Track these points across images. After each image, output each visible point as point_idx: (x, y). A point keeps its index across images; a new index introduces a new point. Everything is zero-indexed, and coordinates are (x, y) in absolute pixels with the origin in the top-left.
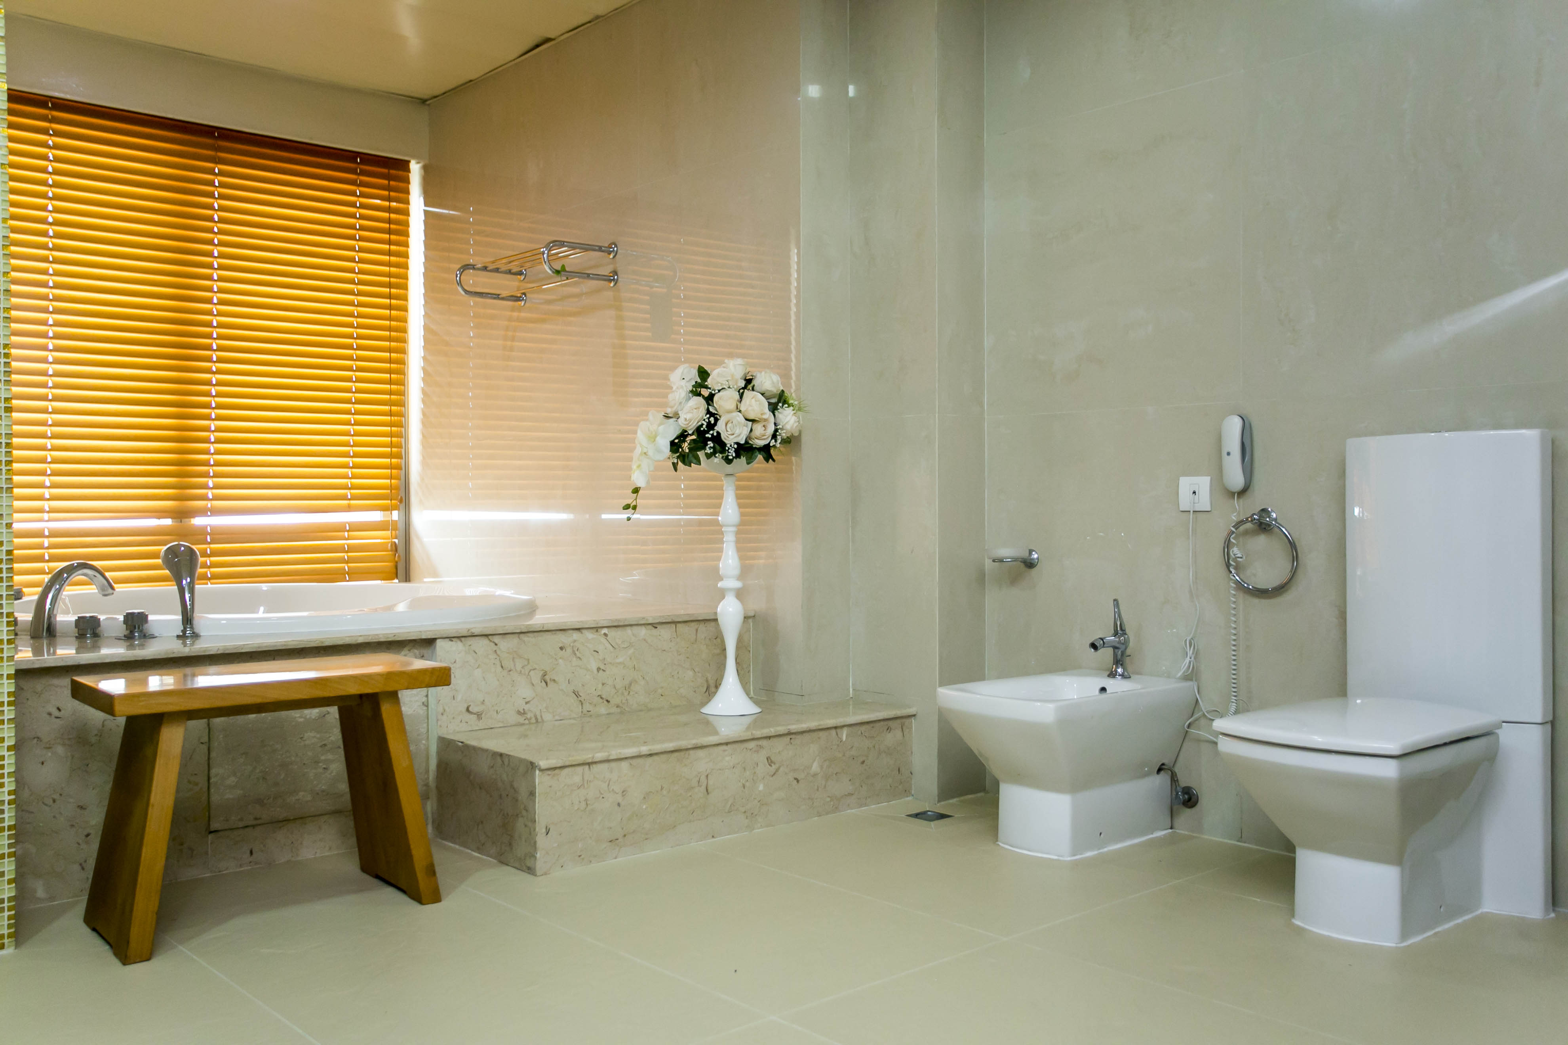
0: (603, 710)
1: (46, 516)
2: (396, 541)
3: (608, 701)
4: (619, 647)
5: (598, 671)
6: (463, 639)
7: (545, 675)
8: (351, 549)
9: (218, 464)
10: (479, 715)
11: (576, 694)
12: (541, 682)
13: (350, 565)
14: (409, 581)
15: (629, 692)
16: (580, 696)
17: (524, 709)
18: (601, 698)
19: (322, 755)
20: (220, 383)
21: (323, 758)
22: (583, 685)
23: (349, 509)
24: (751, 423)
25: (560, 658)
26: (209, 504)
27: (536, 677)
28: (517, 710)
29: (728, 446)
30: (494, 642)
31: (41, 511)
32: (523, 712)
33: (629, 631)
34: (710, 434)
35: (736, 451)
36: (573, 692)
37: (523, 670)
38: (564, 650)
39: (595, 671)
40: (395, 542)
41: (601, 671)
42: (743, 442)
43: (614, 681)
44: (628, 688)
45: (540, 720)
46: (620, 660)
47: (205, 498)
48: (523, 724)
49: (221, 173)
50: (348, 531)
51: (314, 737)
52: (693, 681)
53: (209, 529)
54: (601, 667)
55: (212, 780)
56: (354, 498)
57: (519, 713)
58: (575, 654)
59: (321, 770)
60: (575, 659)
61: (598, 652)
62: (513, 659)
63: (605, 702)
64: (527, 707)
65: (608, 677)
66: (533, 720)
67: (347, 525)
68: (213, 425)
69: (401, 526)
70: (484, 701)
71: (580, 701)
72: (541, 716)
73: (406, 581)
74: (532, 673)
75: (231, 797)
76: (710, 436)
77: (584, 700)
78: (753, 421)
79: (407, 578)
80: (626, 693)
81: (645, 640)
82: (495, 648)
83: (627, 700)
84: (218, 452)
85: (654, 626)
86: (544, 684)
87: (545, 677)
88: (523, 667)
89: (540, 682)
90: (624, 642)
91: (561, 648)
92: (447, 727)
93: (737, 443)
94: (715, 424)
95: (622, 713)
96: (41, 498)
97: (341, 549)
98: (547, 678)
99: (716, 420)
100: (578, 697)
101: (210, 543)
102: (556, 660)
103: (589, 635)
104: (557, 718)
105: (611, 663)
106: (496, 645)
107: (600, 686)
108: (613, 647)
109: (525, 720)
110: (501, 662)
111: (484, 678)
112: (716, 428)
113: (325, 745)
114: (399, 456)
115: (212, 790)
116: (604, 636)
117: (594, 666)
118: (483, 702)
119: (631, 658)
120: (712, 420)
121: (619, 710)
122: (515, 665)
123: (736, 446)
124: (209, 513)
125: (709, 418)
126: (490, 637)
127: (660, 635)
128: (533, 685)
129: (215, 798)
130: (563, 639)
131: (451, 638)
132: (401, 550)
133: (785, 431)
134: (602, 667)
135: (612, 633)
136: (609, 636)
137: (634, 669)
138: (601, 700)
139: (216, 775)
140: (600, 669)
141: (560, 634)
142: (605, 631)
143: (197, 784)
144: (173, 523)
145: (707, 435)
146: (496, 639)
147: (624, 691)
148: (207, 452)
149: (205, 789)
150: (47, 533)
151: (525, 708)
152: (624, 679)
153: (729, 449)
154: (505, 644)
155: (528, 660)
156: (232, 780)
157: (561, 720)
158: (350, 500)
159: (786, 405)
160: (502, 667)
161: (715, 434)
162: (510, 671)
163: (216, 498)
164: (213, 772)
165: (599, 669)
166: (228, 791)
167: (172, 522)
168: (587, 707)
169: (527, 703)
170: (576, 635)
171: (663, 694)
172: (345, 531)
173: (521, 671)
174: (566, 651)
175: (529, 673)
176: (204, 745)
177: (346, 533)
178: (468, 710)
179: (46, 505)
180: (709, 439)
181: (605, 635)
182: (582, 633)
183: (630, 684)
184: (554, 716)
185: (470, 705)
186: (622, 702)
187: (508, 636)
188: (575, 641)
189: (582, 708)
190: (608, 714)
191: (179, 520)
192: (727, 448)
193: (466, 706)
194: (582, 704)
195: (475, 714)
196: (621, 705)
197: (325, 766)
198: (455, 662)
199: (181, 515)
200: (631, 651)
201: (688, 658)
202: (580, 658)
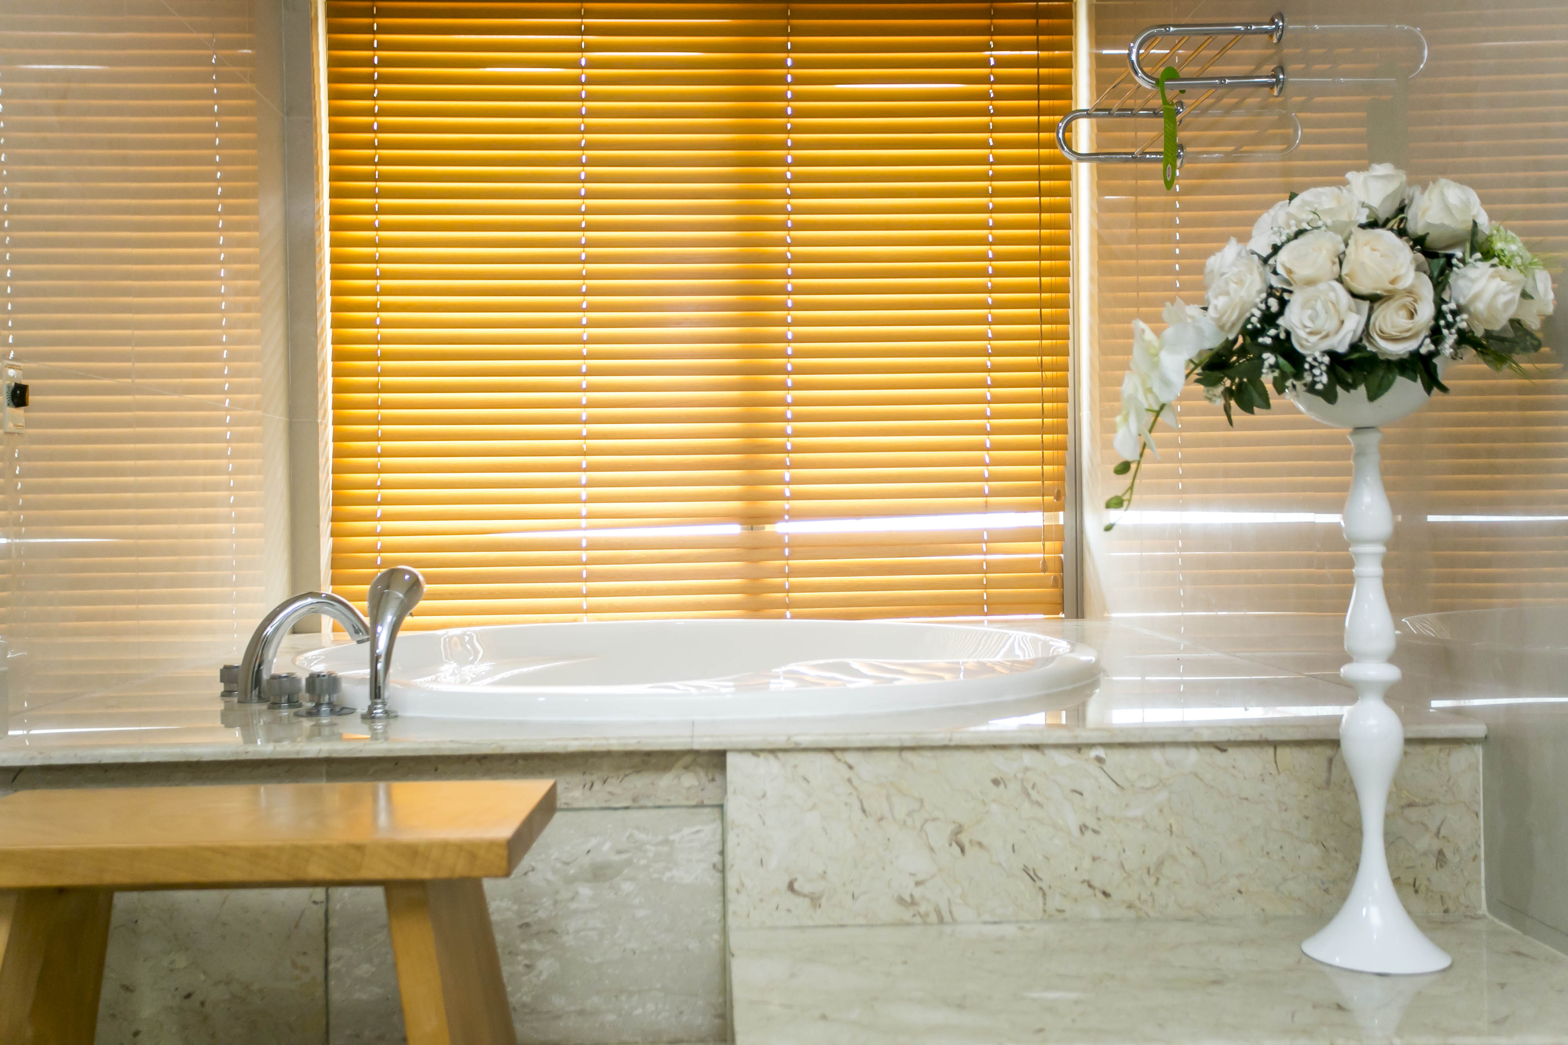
0: (1094, 910)
1: (584, 523)
2: (1062, 555)
3: (1105, 894)
4: (1133, 786)
5: (1082, 832)
6: (780, 755)
7: (959, 830)
8: (993, 567)
9: (796, 449)
10: (815, 900)
11: (1033, 877)
12: (951, 845)
13: (988, 590)
14: (1083, 617)
15: (1158, 879)
16: (1040, 879)
17: (911, 896)
18: (1090, 886)
19: (523, 941)
20: (797, 339)
21: (524, 947)
22: (1047, 858)
23: (986, 509)
24: (1366, 305)
25: (994, 801)
26: (787, 505)
27: (939, 836)
28: (896, 895)
29: (1309, 359)
30: (846, 763)
31: (577, 516)
32: (909, 900)
33: (1157, 754)
34: (1269, 336)
35: (1331, 370)
36: (1024, 870)
37: (909, 821)
38: (1002, 786)
39: (1076, 832)
40: (1060, 557)
41: (1089, 834)
42: (1342, 349)
43: (1119, 855)
44: (1155, 871)
45: (947, 917)
46: (1135, 812)
47: (781, 497)
48: (908, 924)
49: (796, 49)
50: (986, 542)
51: (508, 909)
52: (1320, 868)
53: (787, 537)
54: (1088, 824)
55: (332, 966)
56: (994, 493)
57: (901, 900)
58: (1028, 795)
59: (520, 968)
60: (1027, 804)
61: (1081, 794)
62: (888, 797)
63: (1100, 896)
64: (918, 892)
65: (1106, 846)
66: (933, 918)
67: (985, 533)
68: (790, 396)
69: (1069, 535)
70: (825, 872)
71: (1041, 888)
72: (950, 912)
73: (1077, 618)
74: (929, 827)
75: (364, 997)
76: (1268, 341)
77: (1050, 887)
78: (1374, 299)
79: (1079, 613)
80: (1150, 882)
81: (1196, 775)
82: (848, 773)
83: (1152, 894)
84: (797, 434)
85: (1221, 747)
86: (956, 850)
87: (960, 836)
88: (909, 814)
89: (947, 845)
90: (1145, 775)
91: (996, 782)
92: (748, 916)
93: (1332, 354)
94: (1281, 312)
95: (1139, 920)
96: (576, 500)
97: (976, 568)
98: (964, 838)
99: (1283, 303)
100: (1034, 881)
101: (788, 559)
102: (984, 803)
103: (1062, 758)
104: (987, 917)
105: (1113, 818)
106: (851, 767)
107: (1087, 863)
108: (1117, 785)
109: (914, 915)
110: (861, 802)
111: (824, 829)
112: (1280, 321)
113: (527, 925)
114: (1062, 430)
115: (332, 983)
116: (1096, 763)
117: (1072, 821)
118: (824, 875)
119: (1161, 811)
120: (1274, 304)
121: (1132, 914)
122: (891, 808)
123: (1326, 359)
124: (787, 517)
125: (1265, 301)
126: (839, 754)
127: (1234, 767)
128: (932, 849)
129: (336, 996)
130: (999, 762)
131: (755, 752)
132: (1069, 569)
133: (1465, 316)
134: (1092, 823)
135: (1114, 757)
136: (1108, 762)
137: (1168, 833)
138: (1089, 891)
139: (339, 958)
140: (1086, 827)
141: (993, 755)
142: (1100, 752)
143: (306, 969)
144: (743, 531)
145: (1261, 340)
146: (851, 758)
147: (1146, 876)
148: (783, 434)
149: (320, 978)
150: (584, 544)
151: (914, 893)
152: (1144, 852)
153: (1312, 367)
154: (866, 767)
155: (922, 801)
156: (365, 969)
157: (995, 923)
158: (987, 496)
159: (1478, 255)
160: (864, 811)
161: (1283, 336)
162: (881, 819)
163: (795, 497)
164: (334, 952)
165: (1083, 828)
166: (357, 987)
167: (741, 530)
168: (1055, 901)
169: (918, 884)
170: (1029, 758)
171: (1243, 890)
172: (982, 543)
173: (905, 822)
174: (1006, 786)
175: (922, 827)
176: (319, 906)
177: (984, 545)
178: (791, 887)
179: (584, 508)
180: (1266, 348)
181: (1099, 760)
182: (1043, 754)
183: (1161, 863)
184: (979, 915)
185: (796, 880)
186: (1139, 899)
187: (876, 755)
188: (1027, 769)
189: (1045, 904)
190: (1106, 920)
191: (750, 527)
192: (1307, 366)
193: (787, 880)
194: (1044, 894)
195: (805, 896)
196: (1137, 903)
197: (527, 962)
198: (764, 796)
199: (752, 520)
200: (1163, 796)
201: (1307, 818)
202: (1038, 804)
